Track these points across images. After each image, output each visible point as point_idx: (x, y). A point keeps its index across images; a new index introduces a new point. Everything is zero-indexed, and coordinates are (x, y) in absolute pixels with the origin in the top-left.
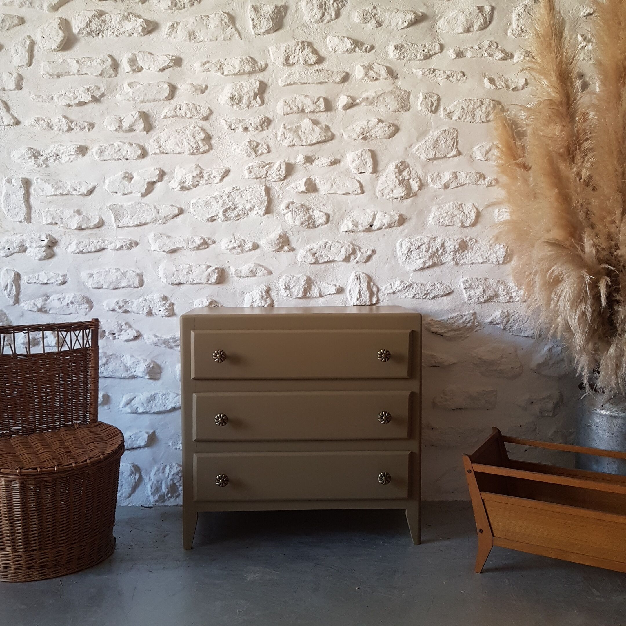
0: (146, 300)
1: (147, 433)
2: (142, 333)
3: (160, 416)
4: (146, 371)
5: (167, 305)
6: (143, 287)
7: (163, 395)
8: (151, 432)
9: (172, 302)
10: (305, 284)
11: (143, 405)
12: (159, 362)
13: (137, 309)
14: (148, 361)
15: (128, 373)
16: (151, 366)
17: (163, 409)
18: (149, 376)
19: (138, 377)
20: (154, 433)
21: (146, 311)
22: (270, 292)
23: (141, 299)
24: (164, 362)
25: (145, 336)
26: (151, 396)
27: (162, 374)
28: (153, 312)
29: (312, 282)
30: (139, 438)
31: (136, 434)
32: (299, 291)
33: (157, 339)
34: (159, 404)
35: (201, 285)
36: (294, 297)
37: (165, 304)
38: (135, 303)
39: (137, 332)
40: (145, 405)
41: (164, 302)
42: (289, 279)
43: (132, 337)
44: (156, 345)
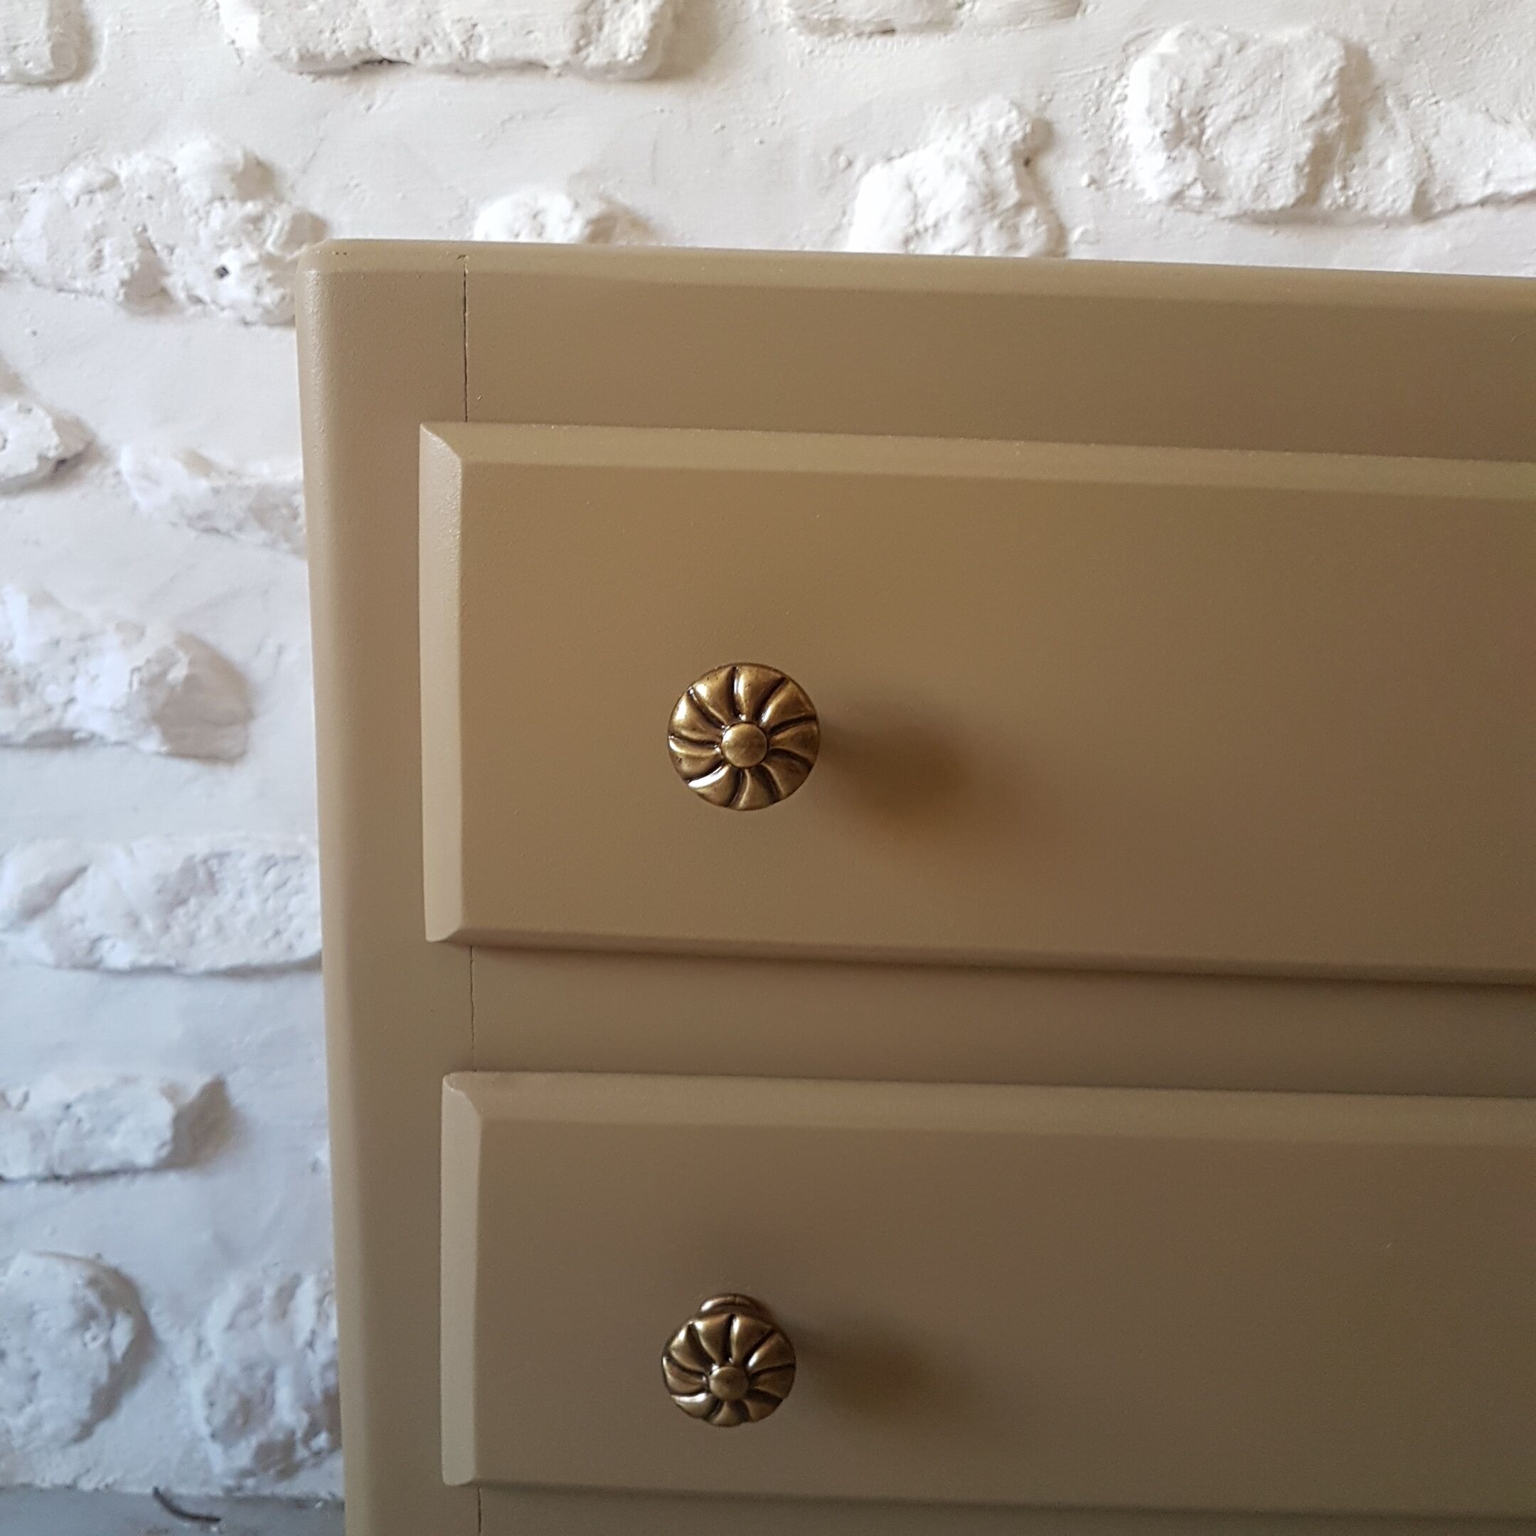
0: (112, 183)
1: (171, 1092)
2: (105, 435)
3: (254, 992)
4: (143, 709)
5: (276, 227)
6: (91, 81)
7: (269, 863)
8: (195, 1084)
9: (316, 208)
10: (1326, 109)
11: (136, 923)
12: (234, 647)
13: (53, 252)
14: (158, 637)
15: (25, 708)
16: (178, 673)
17: (273, 953)
18: (167, 736)
19: (91, 740)
20: (215, 1093)
21: (116, 270)
22: (1047, 164)
23: (74, 181)
24: (270, 648)
25: (126, 461)
26: (188, 869)
27: (256, 728)
28: (175, 284)
29: (1376, 95)
30: (120, 1118)
31: (101, 1095)
32: (1272, 161)
33: (203, 484)
34: (241, 920)
35: (526, 86)
36: (1228, 208)
37: (257, 220)
38: (38, 209)
39: (65, 425)
40: (149, 925)
41: (251, 207)
42: (1209, 57)
43: (28, 465)
44: (205, 523)
